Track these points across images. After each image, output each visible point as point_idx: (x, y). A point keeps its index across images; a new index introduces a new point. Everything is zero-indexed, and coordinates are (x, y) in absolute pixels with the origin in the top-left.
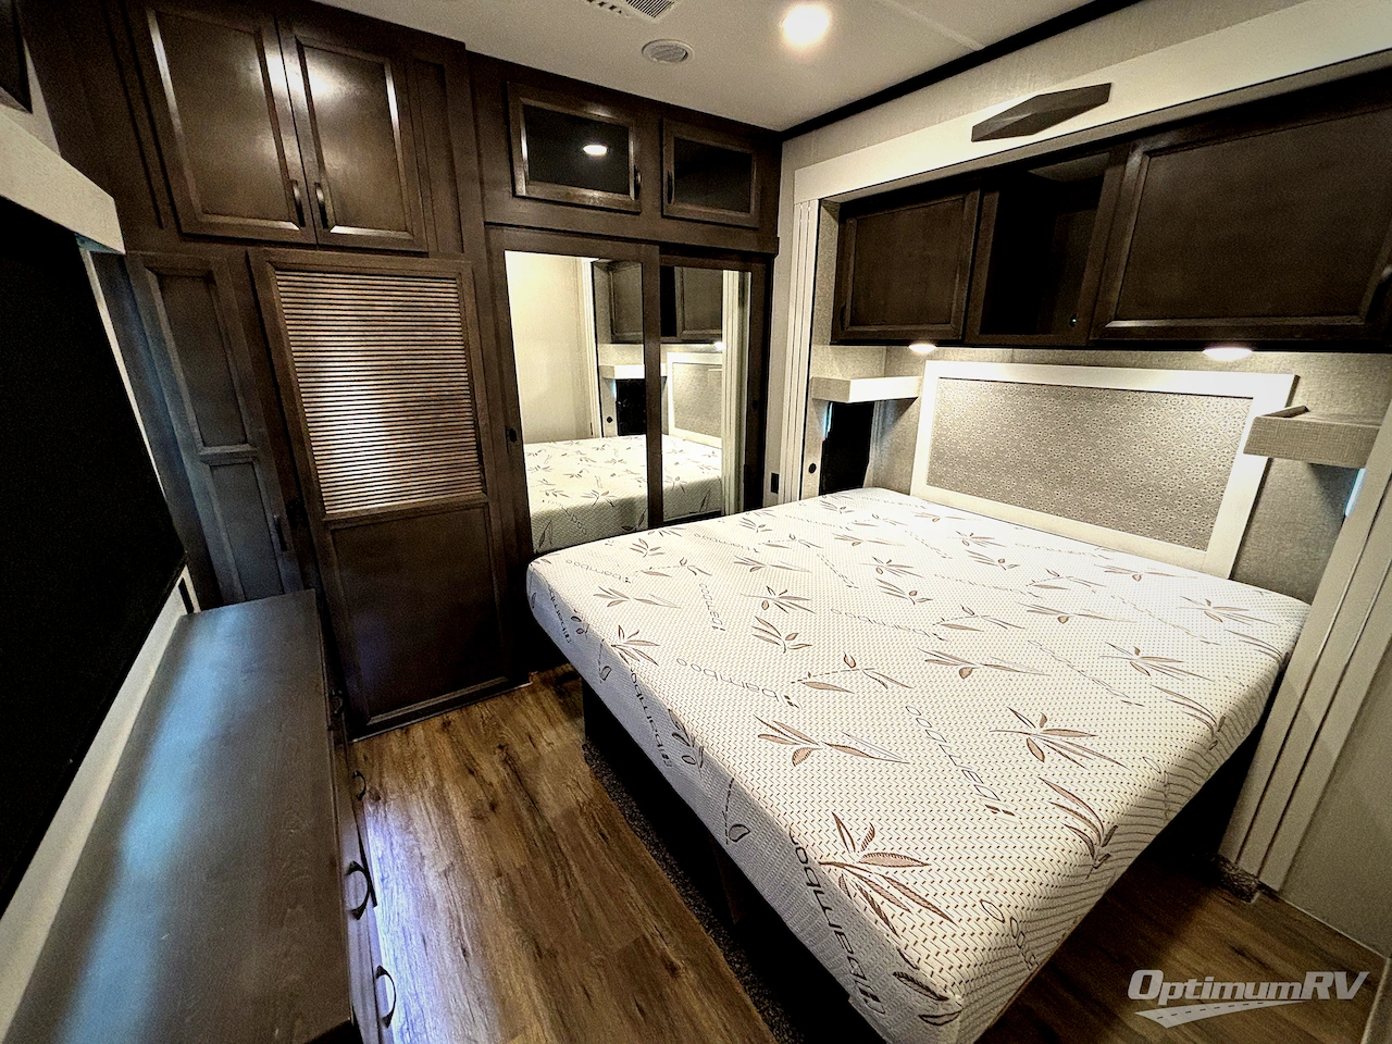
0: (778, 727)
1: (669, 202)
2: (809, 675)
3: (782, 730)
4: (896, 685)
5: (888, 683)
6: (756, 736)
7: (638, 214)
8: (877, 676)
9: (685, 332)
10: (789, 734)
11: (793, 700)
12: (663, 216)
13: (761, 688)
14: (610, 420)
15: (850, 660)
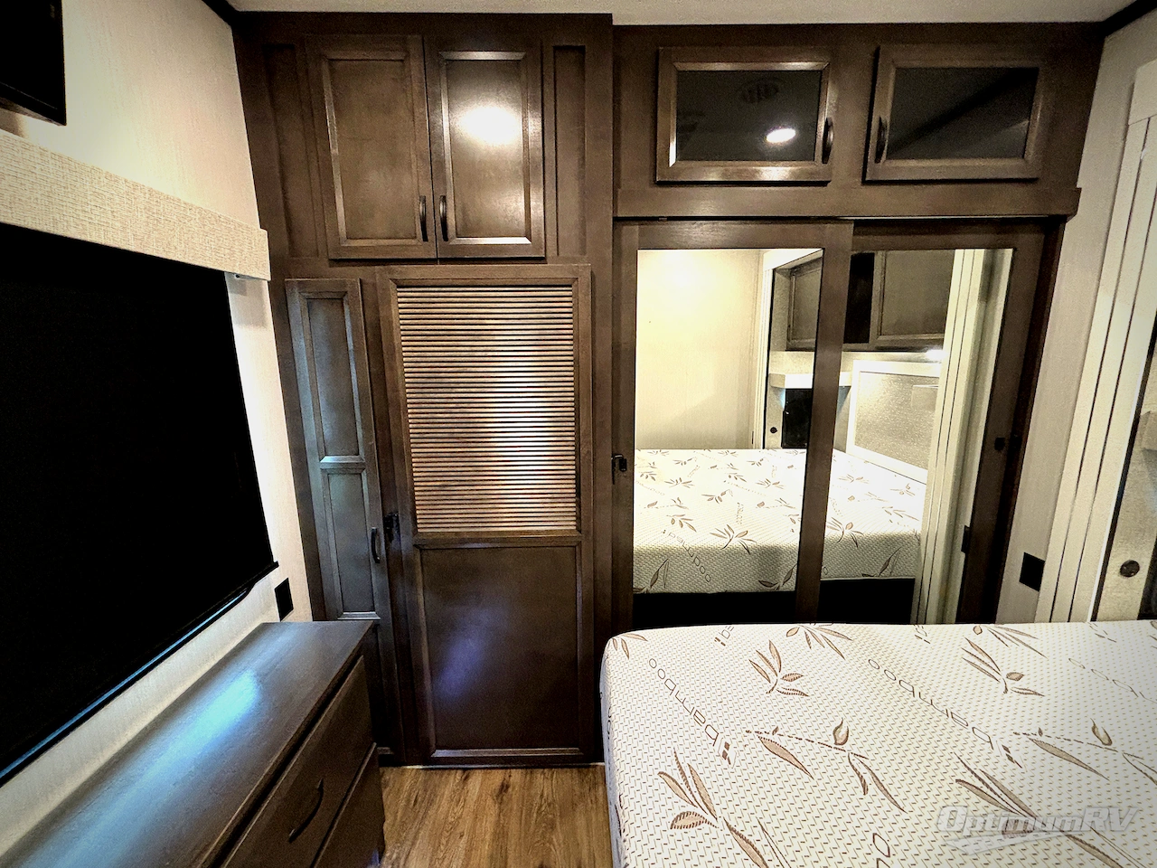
0: (688, 773)
1: (878, 159)
2: (776, 730)
3: (690, 780)
4: (881, 795)
5: (872, 788)
6: (657, 772)
7: (823, 184)
8: (862, 770)
9: (881, 338)
10: (694, 789)
11: (730, 753)
12: (865, 182)
13: (708, 722)
14: (774, 430)
15: (843, 731)
